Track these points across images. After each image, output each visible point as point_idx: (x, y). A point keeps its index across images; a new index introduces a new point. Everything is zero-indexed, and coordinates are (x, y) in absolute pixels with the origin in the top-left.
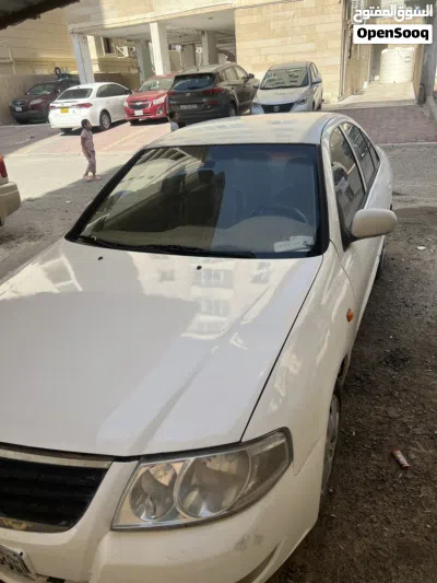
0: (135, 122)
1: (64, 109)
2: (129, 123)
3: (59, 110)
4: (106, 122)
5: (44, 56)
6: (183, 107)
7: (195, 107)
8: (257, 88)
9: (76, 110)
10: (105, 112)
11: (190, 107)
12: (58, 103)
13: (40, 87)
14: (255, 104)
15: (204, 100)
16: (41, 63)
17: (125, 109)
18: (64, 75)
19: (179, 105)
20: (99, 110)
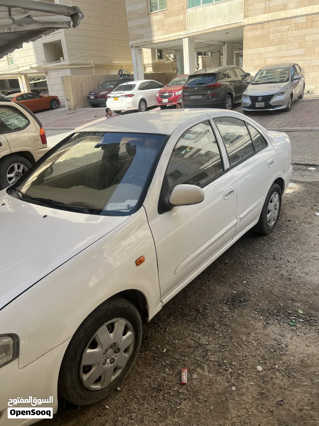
0: (164, 107)
1: (116, 98)
2: (160, 108)
3: (113, 98)
4: (143, 107)
5: (116, 62)
6: (192, 97)
7: (201, 97)
8: (249, 83)
9: (124, 99)
10: (143, 100)
11: (197, 97)
12: (113, 94)
13: (108, 83)
14: (245, 95)
15: (209, 92)
16: (113, 67)
17: (157, 98)
18: (124, 75)
19: (190, 96)
20: (139, 99)
